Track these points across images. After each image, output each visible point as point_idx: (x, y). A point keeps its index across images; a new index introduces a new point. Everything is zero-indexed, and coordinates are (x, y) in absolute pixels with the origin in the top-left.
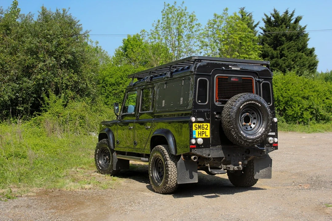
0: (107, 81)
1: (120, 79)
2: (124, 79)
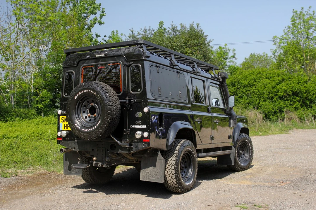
0: (241, 83)
1: (253, 81)
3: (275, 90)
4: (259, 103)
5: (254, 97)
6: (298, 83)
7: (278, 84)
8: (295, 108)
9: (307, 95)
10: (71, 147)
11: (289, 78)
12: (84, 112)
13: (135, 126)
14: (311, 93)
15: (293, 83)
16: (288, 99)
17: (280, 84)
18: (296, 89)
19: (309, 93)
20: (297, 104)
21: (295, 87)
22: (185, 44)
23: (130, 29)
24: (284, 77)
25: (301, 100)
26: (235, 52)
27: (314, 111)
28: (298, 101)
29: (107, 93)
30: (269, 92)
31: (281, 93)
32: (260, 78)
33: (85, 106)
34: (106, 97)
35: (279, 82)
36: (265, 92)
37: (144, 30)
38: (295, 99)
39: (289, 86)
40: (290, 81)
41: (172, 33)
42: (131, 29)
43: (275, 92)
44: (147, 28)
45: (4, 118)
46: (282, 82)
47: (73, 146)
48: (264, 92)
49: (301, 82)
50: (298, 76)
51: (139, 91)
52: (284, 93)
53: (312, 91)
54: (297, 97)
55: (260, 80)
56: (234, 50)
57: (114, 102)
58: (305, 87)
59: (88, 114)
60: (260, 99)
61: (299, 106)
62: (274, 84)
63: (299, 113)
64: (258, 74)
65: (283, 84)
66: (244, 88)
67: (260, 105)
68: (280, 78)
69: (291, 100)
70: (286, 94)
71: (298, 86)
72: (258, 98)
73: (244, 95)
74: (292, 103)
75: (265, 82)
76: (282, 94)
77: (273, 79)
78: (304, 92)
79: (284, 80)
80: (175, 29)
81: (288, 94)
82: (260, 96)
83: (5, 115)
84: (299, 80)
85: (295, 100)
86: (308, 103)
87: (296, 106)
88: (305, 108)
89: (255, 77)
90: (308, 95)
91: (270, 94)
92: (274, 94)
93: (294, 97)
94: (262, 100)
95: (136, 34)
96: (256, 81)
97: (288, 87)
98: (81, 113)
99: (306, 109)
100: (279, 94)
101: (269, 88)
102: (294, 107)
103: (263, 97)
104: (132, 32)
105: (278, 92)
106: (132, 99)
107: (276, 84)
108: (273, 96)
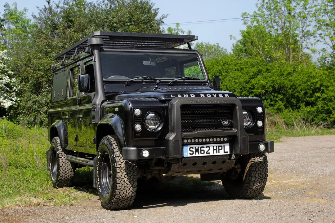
3: (250, 86)
6: (281, 75)
7: (253, 78)
8: (278, 109)
9: (292, 91)
11: (267, 70)
14: (299, 89)
15: (274, 76)
16: (267, 97)
17: (255, 77)
18: (277, 84)
19: (296, 88)
20: (280, 104)
21: (277, 81)
24: (260, 68)
25: (285, 99)
27: (302, 113)
28: (280, 100)
30: (241, 89)
31: (258, 89)
32: (227, 70)
35: (254, 75)
36: (236, 89)
38: (277, 97)
39: (268, 80)
40: (268, 72)
43: (250, 88)
46: (258, 75)
48: (234, 90)
49: (283, 75)
50: (279, 67)
52: (262, 89)
53: (300, 85)
54: (279, 95)
55: (228, 73)
56: (190, 32)
58: (290, 80)
61: (282, 106)
62: (247, 78)
63: (284, 116)
64: (224, 65)
65: (259, 77)
68: (254, 69)
69: (272, 99)
70: (265, 90)
71: (281, 80)
74: (272, 103)
75: (235, 75)
76: (259, 91)
77: (245, 71)
78: (289, 86)
79: (260, 72)
81: (267, 91)
84: (281, 70)
85: (277, 99)
86: (295, 102)
87: (279, 106)
88: (290, 109)
89: (220, 68)
90: (294, 92)
91: (243, 91)
92: (248, 91)
93: (275, 95)
96: (221, 75)
97: (266, 81)
99: (292, 111)
100: (255, 92)
101: (240, 83)
102: (276, 107)
104: (49, 3)
105: (254, 88)
107: (250, 77)
108: (247, 94)
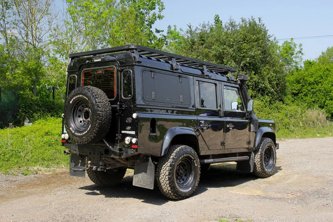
0: (306, 80)
1: (320, 78)
2: (324, 78)
4: (325, 102)
5: (320, 95)
10: (72, 149)
12: (79, 117)
13: (126, 131)
22: (243, 39)
23: (187, 25)
26: (301, 47)
29: (97, 98)
32: (327, 75)
33: (80, 111)
34: (96, 103)
37: (203, 24)
41: (230, 28)
42: (189, 24)
44: (206, 23)
45: (57, 114)
47: (74, 149)
48: (330, 91)
51: (130, 97)
55: (327, 77)
56: (301, 45)
57: (103, 108)
59: (83, 118)
60: (326, 98)
64: (325, 71)
66: (309, 86)
67: (326, 104)
72: (324, 96)
73: (309, 93)
80: (233, 24)
82: (326, 95)
83: (59, 111)
89: (322, 74)
94: (329, 99)
95: (193, 29)
96: (322, 79)
98: (77, 117)
103: (330, 95)
106: (123, 105)
